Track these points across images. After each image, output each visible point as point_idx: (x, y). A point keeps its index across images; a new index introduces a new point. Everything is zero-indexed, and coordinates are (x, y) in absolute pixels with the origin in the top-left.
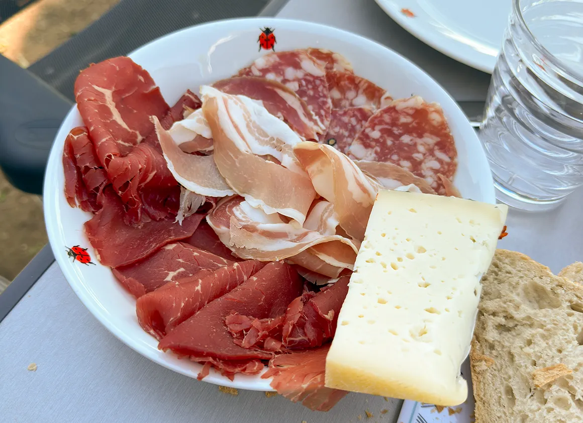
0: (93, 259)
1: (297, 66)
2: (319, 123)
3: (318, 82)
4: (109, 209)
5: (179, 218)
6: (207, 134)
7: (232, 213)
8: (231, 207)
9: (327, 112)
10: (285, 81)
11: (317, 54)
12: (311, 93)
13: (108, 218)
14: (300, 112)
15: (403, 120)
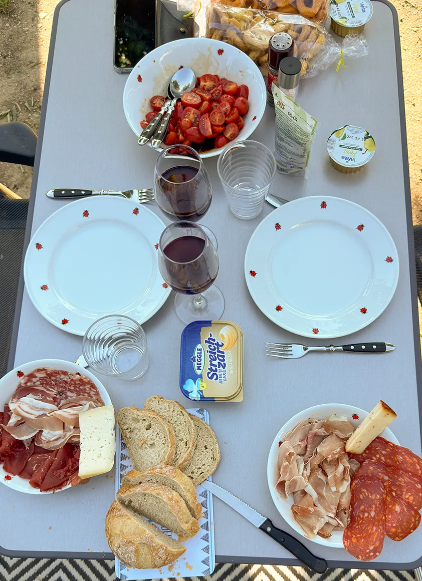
0: (12, 476)
1: (35, 377)
2: (53, 390)
3: (45, 378)
4: (7, 459)
5: (27, 448)
6: (20, 418)
7: (41, 438)
8: (40, 436)
9: (54, 386)
10: (34, 383)
11: (39, 370)
12: (45, 382)
13: (8, 462)
14: (45, 390)
15: (77, 382)
